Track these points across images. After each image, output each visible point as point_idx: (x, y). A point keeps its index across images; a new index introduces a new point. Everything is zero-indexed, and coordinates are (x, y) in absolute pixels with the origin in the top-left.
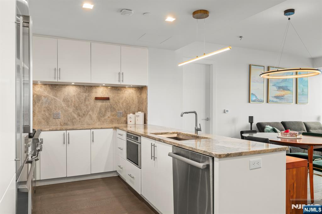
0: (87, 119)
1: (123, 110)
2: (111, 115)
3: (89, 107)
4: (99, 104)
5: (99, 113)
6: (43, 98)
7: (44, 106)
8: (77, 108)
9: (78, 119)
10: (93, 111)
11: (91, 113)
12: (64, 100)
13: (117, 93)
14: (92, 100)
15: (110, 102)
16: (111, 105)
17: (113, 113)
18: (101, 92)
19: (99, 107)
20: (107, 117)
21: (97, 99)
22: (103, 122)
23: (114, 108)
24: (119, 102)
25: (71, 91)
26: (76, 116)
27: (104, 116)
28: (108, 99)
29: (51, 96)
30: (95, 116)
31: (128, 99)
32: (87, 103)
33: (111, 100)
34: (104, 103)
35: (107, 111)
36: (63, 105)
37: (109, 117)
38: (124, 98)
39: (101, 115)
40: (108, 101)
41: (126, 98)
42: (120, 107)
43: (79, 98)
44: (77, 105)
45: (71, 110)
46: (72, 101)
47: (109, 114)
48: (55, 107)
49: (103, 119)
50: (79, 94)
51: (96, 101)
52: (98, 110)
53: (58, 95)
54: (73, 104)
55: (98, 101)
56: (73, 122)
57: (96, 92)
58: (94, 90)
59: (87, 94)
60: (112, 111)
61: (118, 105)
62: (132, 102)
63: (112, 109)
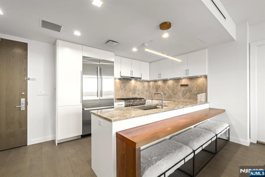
0: (177, 96)
1: (197, 92)
2: (189, 95)
3: (178, 90)
4: (183, 88)
5: (183, 93)
6: (161, 86)
7: (161, 90)
8: (173, 91)
9: (173, 96)
10: (180, 92)
11: (179, 93)
12: (168, 87)
13: (193, 82)
14: (180, 86)
15: (188, 87)
16: (189, 89)
17: (190, 94)
18: (184, 82)
19: (183, 89)
20: (187, 96)
21: (181, 85)
22: (185, 98)
23: (191, 90)
24: (194, 87)
25: (170, 82)
26: (172, 94)
27: (185, 95)
28: (187, 85)
29: (163, 85)
30: (181, 95)
31: (200, 84)
32: (177, 88)
33: (189, 86)
34: (186, 88)
35: (187, 92)
36: (167, 89)
37: (188, 96)
38: (198, 84)
39: (184, 94)
40: (187, 86)
41: (199, 84)
42: (195, 90)
43: (173, 86)
44: (173, 89)
45: (170, 91)
46: (171, 87)
47: (188, 94)
48: (165, 90)
49: (185, 96)
50: (174, 84)
51: (181, 86)
52: (182, 91)
53: (166, 85)
54: (171, 89)
55: (182, 87)
56: (171, 97)
57: (181, 82)
58: (180, 81)
59: (177, 84)
60: (190, 92)
61: (194, 88)
62: (203, 87)
63: (190, 91)
